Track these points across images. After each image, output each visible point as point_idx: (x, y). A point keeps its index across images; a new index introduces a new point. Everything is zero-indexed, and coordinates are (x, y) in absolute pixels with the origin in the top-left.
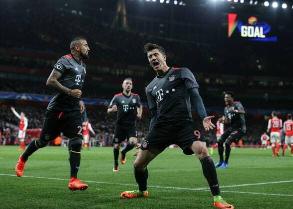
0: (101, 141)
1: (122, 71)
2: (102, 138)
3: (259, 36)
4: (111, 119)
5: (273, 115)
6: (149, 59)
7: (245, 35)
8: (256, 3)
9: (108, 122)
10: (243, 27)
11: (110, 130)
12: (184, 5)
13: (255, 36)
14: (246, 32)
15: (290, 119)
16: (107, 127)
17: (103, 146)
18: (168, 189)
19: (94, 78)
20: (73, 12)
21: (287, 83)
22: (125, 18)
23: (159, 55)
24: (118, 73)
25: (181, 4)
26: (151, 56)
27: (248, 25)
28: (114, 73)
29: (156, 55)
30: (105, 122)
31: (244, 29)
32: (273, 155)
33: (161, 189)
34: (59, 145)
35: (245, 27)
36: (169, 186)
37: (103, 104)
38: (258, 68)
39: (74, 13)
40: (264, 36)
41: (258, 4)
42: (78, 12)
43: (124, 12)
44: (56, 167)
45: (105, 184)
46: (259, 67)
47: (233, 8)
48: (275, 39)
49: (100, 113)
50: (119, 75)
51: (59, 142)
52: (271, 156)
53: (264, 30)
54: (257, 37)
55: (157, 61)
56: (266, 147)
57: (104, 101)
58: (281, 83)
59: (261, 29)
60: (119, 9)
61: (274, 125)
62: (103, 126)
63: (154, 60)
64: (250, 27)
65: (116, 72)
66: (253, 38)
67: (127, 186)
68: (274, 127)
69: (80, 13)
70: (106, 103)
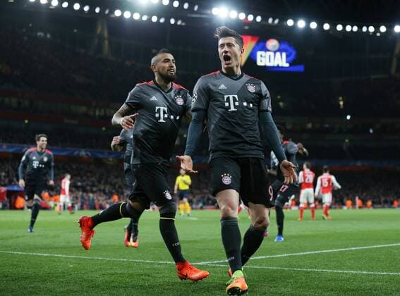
0: (77, 203)
1: (103, 111)
2: (77, 198)
3: (280, 65)
4: (89, 174)
5: (305, 166)
6: (219, 49)
7: (262, 64)
8: (276, 21)
9: (85, 178)
10: (259, 53)
11: (88, 188)
12: (183, 24)
13: (276, 65)
14: (263, 59)
15: (326, 172)
16: (84, 184)
17: (78, 209)
18: (161, 264)
19: (66, 121)
20: (39, 34)
21: (318, 126)
22: (106, 42)
23: (234, 46)
24: (97, 113)
25: (179, 23)
26: (223, 46)
27: (266, 50)
28: (91, 113)
29: (229, 45)
30: (82, 177)
31: (261, 56)
32: (299, 219)
33: (152, 264)
34: (22, 209)
35: (262, 53)
36: (162, 260)
37: (78, 154)
38: (279, 105)
39: (40, 36)
40: (287, 65)
41: (279, 22)
42: (46, 34)
43: (106, 34)
44: (18, 237)
45: (79, 259)
46: (281, 104)
47: (246, 28)
48: (300, 68)
49: (74, 167)
50: (99, 116)
51: (22, 205)
52: (296, 219)
53: (287, 56)
54: (278, 66)
55: (229, 54)
56: (290, 208)
57: (80, 151)
58: (310, 126)
59: (284, 55)
60: (99, 30)
61: (307, 179)
62: (79, 184)
63: (226, 52)
64: (268, 53)
65: (94, 112)
66: (273, 67)
67: (108, 261)
68: (307, 181)
69: (48, 36)
70: (83, 153)
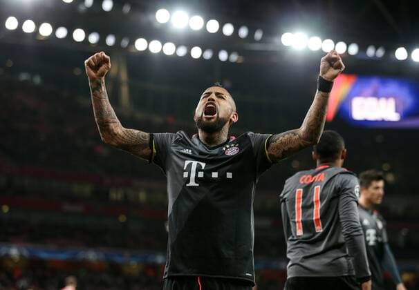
12: (241, 60)
22: (125, 89)
25: (234, 58)
69: (38, 79)
70: (92, 256)
